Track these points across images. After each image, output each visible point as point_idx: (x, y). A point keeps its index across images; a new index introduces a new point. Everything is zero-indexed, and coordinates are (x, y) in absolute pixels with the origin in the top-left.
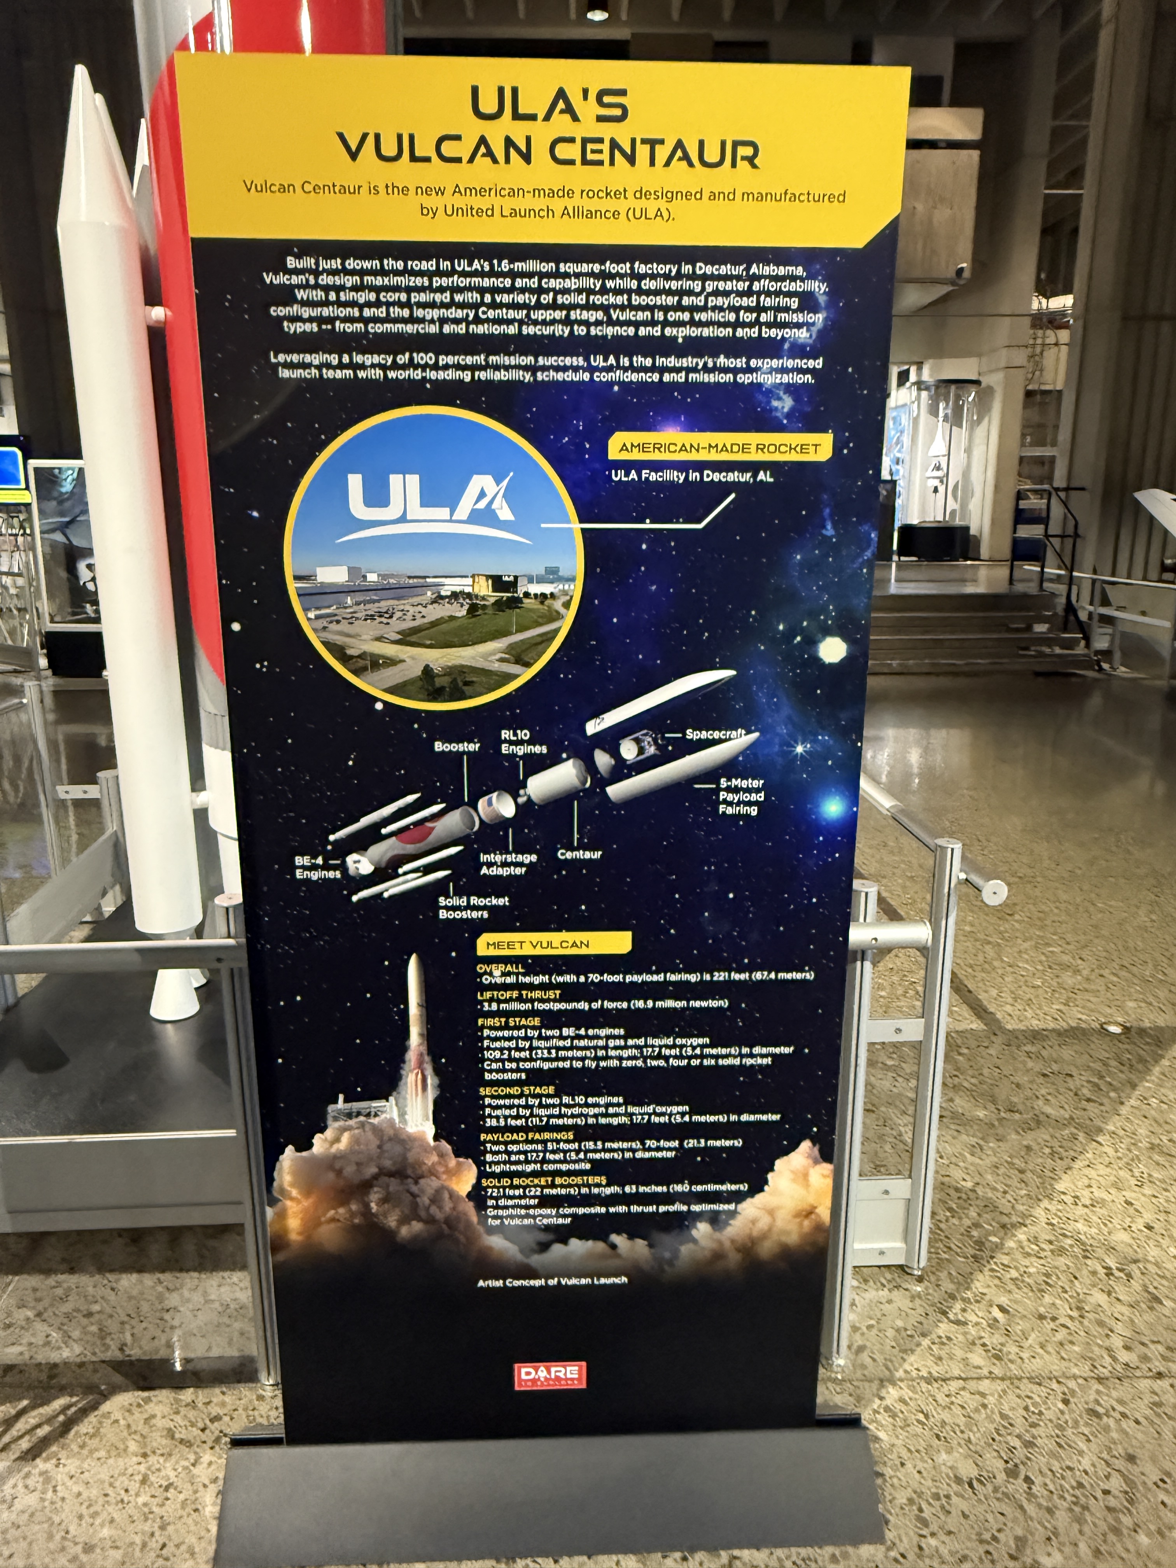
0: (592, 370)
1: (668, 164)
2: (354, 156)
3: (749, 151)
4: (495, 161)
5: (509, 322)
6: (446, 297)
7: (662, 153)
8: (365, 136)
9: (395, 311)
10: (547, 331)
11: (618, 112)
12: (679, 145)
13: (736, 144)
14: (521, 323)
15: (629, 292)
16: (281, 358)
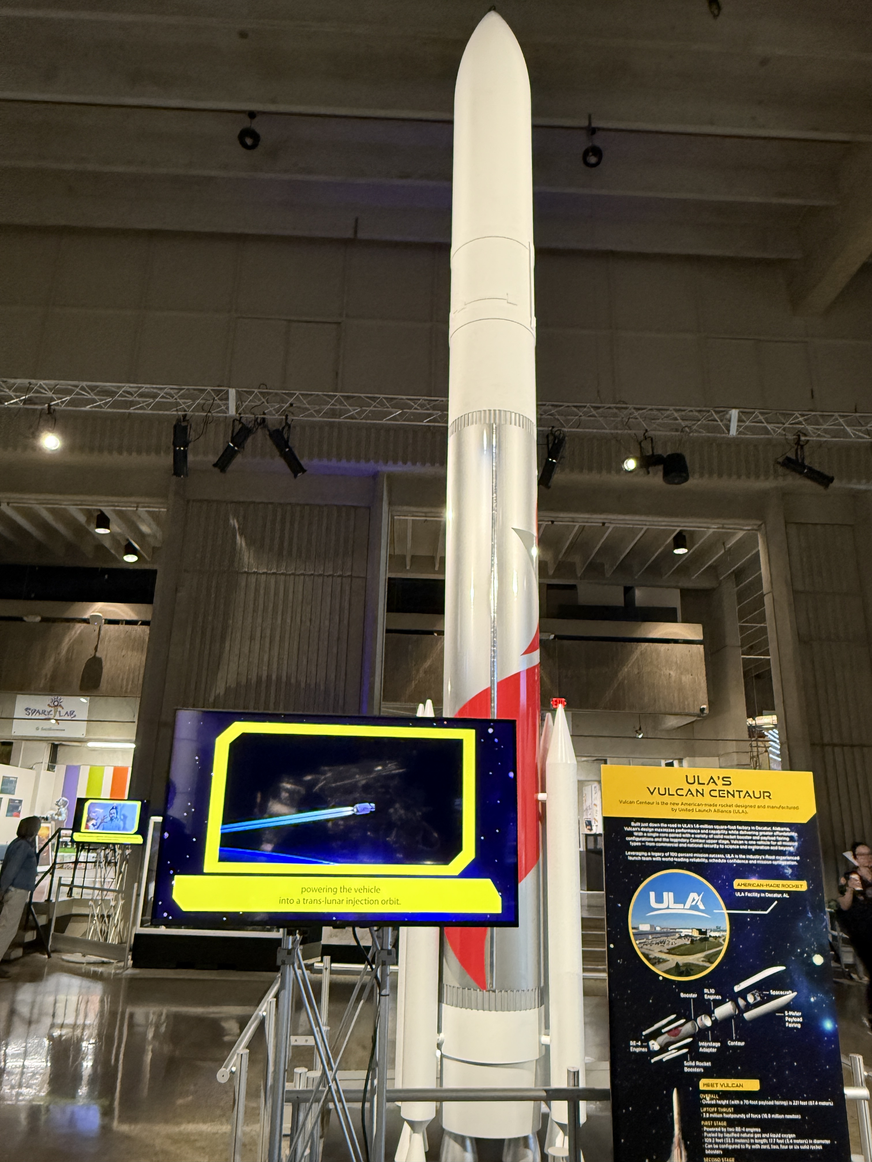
0: (726, 859)
1: (744, 797)
2: (652, 793)
3: (768, 794)
4: (693, 796)
5: (700, 843)
6: (680, 835)
7: (742, 794)
8: (655, 788)
9: (664, 839)
10: (712, 846)
11: (728, 783)
12: (747, 792)
13: (764, 792)
14: (703, 844)
15: (736, 835)
16: (629, 853)
